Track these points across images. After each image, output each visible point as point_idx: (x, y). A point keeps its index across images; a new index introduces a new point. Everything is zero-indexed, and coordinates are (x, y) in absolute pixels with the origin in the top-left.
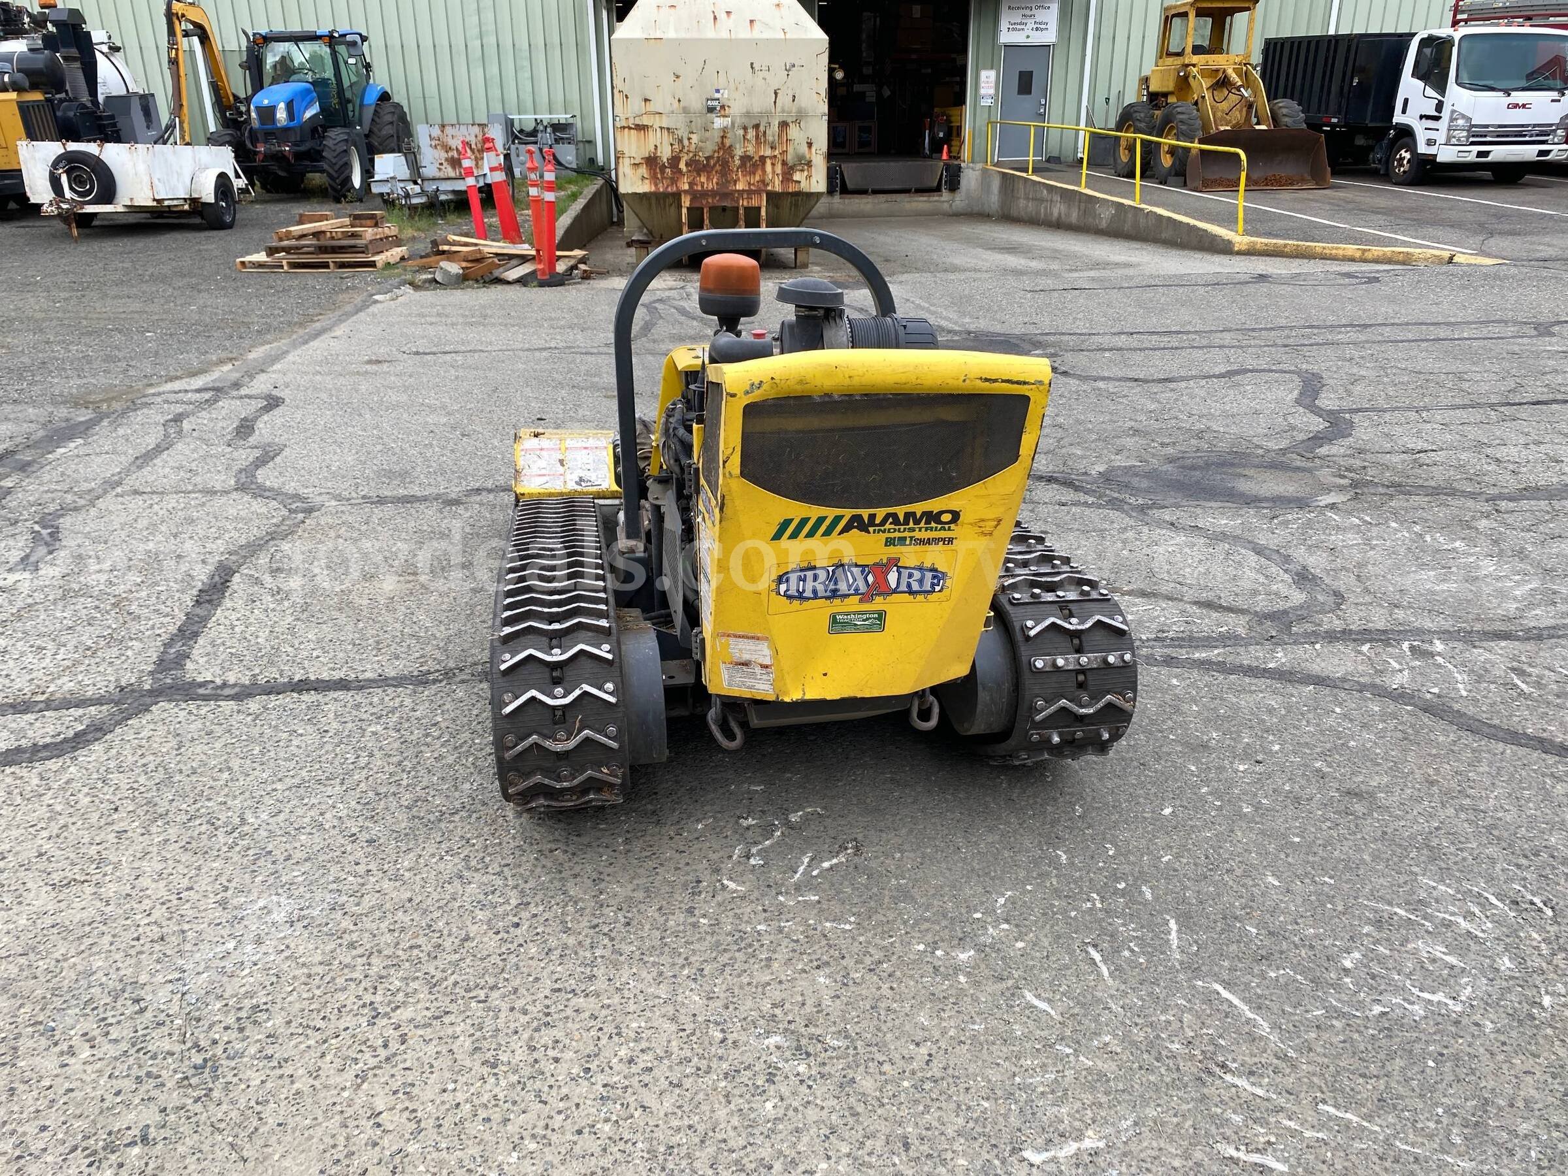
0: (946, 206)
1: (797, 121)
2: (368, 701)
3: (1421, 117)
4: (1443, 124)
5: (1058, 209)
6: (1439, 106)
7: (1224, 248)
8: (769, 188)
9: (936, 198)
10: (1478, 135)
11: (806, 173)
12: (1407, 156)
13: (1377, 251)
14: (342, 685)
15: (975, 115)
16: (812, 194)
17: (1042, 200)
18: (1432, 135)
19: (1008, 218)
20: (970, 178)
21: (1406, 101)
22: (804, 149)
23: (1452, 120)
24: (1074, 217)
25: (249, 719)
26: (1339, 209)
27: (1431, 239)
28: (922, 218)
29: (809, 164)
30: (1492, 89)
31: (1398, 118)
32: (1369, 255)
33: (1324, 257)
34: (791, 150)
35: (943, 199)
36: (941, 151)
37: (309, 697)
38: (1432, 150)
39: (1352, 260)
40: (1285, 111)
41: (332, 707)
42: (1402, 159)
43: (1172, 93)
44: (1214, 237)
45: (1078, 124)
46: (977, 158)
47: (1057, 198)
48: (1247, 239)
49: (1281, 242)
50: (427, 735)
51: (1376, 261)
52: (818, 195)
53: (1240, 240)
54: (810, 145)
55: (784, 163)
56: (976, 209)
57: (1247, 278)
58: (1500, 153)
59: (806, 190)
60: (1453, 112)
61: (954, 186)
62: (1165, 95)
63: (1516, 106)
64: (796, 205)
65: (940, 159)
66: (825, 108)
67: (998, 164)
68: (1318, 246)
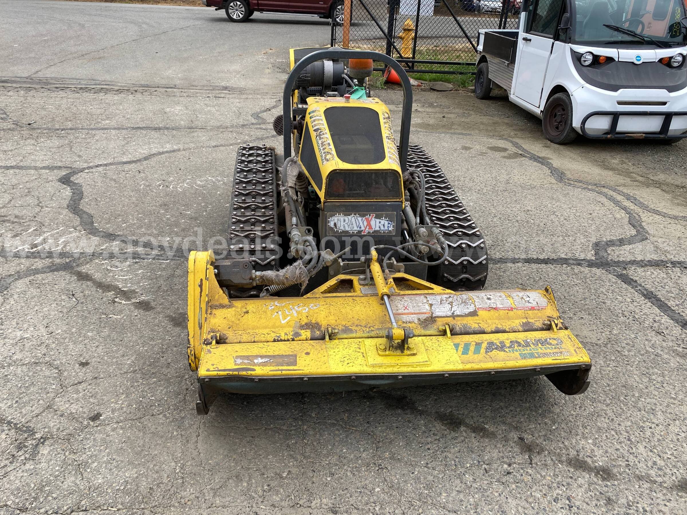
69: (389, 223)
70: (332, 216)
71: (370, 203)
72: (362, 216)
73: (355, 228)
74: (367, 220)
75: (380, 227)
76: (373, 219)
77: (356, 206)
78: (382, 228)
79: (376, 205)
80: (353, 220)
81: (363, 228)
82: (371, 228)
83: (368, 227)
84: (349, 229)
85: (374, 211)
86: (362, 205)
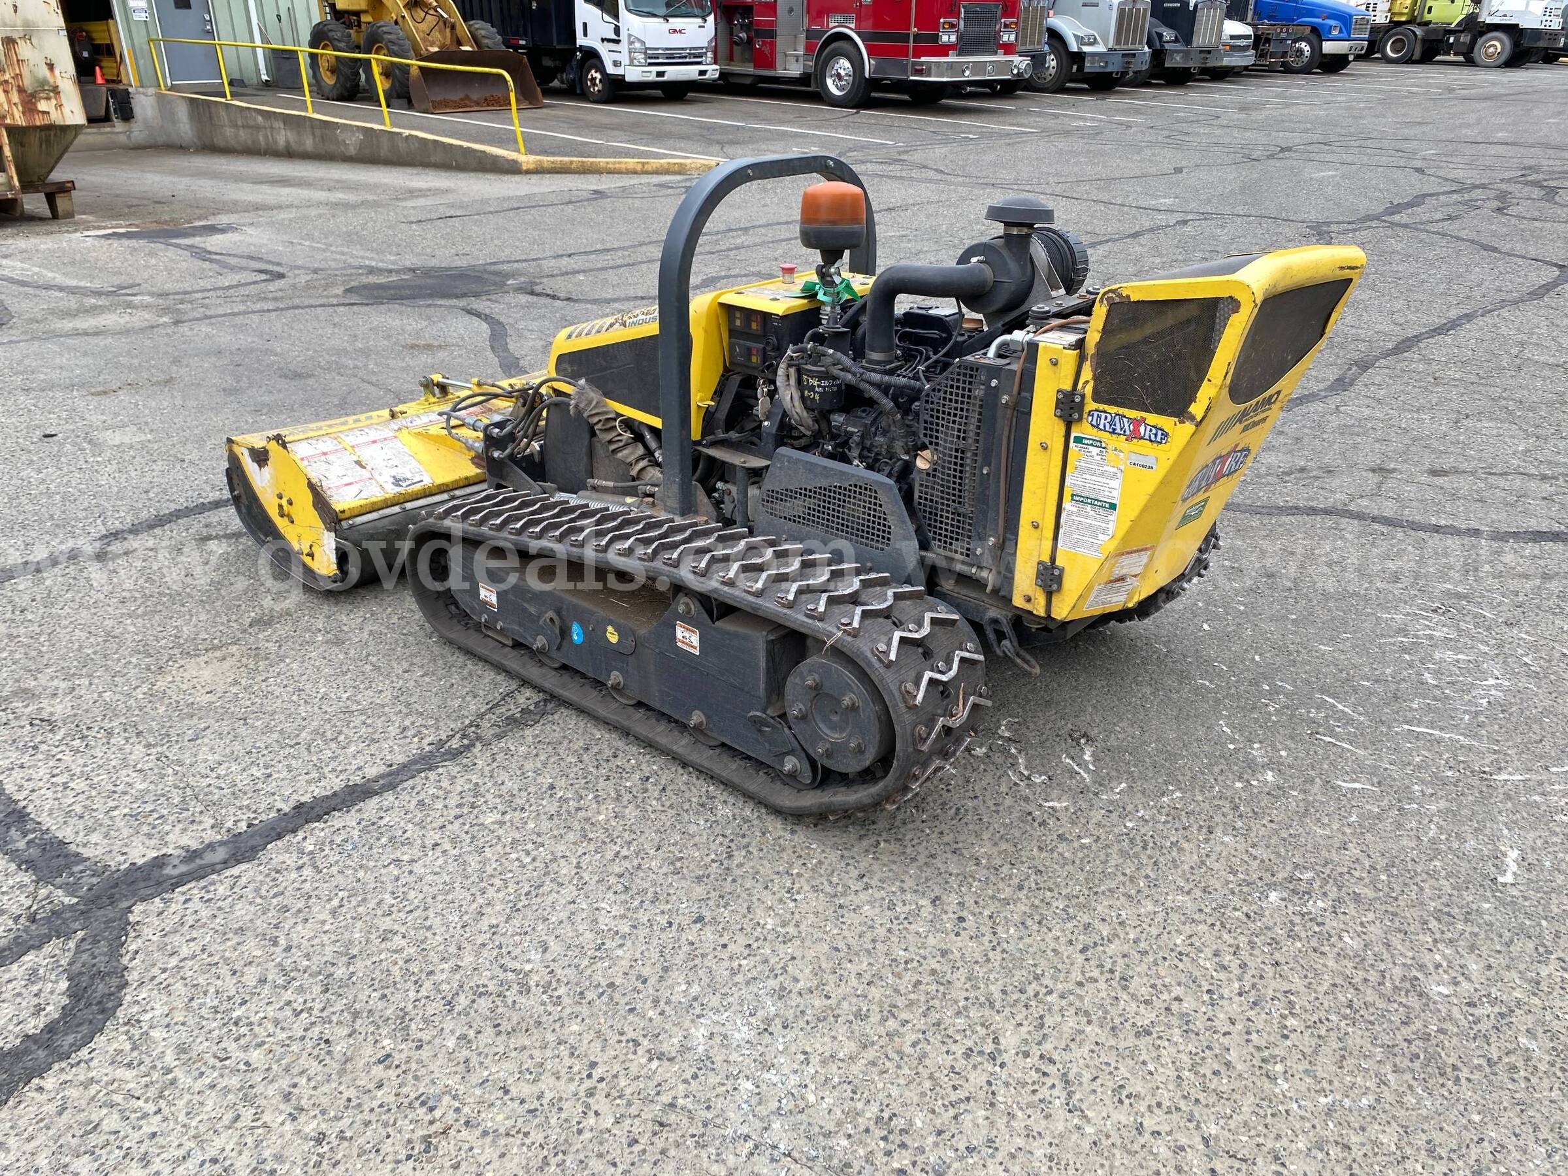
0: (123, 139)
1: (27, 37)
3: (603, 40)
4: (624, 46)
5: (283, 137)
6: (617, 30)
7: (513, 169)
8: (8, 121)
9: (108, 129)
10: (652, 57)
11: (54, 102)
12: (598, 76)
13: (654, 163)
15: (130, 31)
16: (69, 126)
17: (258, 128)
18: (616, 57)
19: (210, 148)
20: (144, 104)
21: (585, 25)
22: (44, 72)
23: (631, 43)
24: (309, 144)
26: (578, 126)
27: (682, 150)
28: (102, 153)
29: (56, 90)
30: (654, 15)
31: (581, 41)
32: (648, 168)
33: (610, 172)
34: (25, 72)
35: (117, 130)
36: (93, 74)
38: (619, 71)
39: (635, 172)
40: (483, 32)
42: (594, 79)
43: (365, 12)
44: (496, 158)
45: (252, 41)
46: (146, 82)
47: (279, 124)
48: (532, 158)
49: (567, 159)
51: (656, 172)
52: (77, 128)
53: (527, 160)
54: (51, 67)
55: (21, 90)
56: (161, 140)
57: (586, 195)
58: (673, 73)
59: (60, 122)
60: (630, 36)
61: (126, 113)
62: (357, 14)
63: (675, 31)
64: (48, 141)
65: (94, 82)
66: (60, 21)
67: (173, 88)
68: (602, 161)
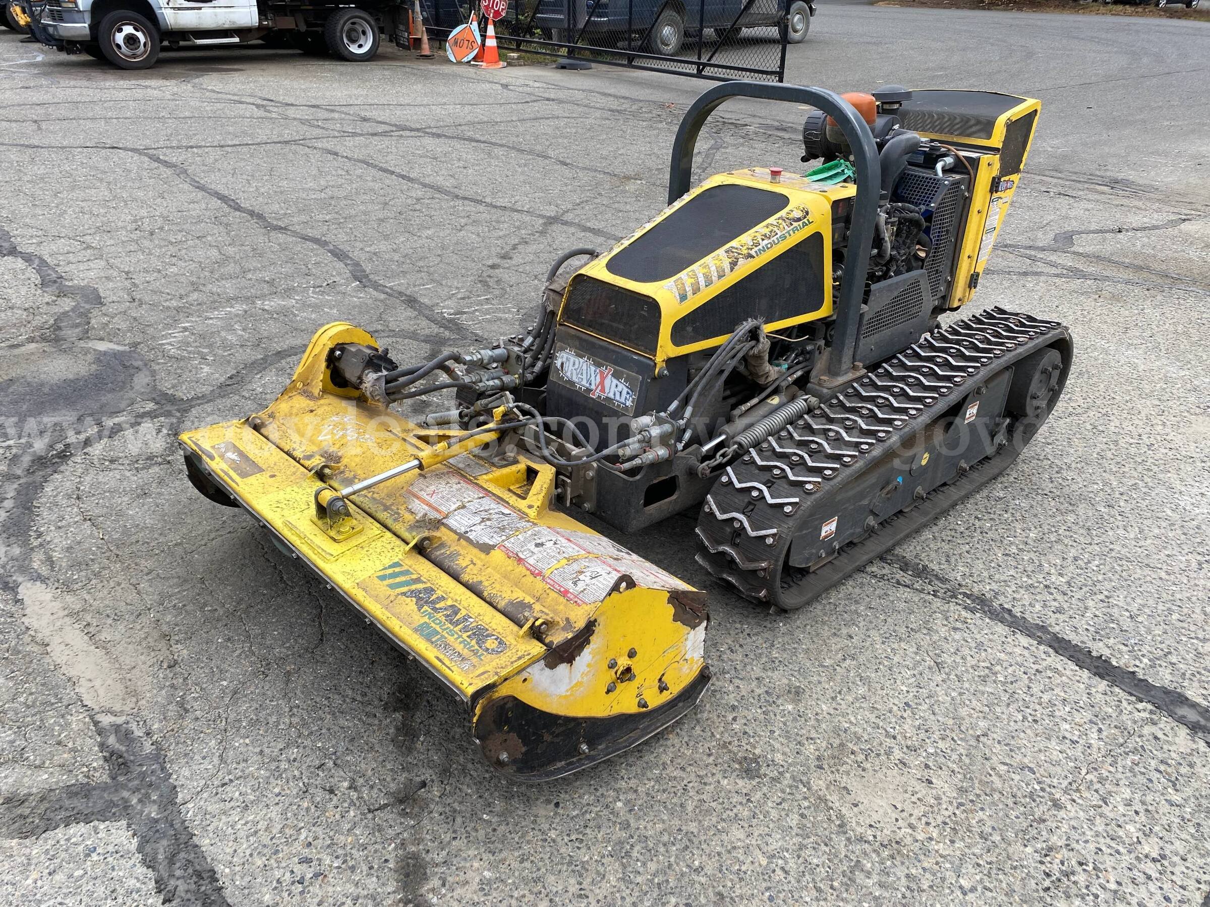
2: (1046, 611)
14: (1060, 645)
25: (1174, 659)
37: (1099, 649)
41: (1081, 624)
50: (1020, 550)
69: (628, 393)
70: (562, 349)
71: (612, 347)
72: (598, 365)
73: (584, 383)
74: (602, 373)
75: (614, 395)
76: (610, 376)
77: (593, 345)
78: (618, 398)
79: (618, 353)
80: (584, 367)
81: (593, 387)
82: (603, 390)
83: (600, 387)
84: (577, 380)
85: (615, 363)
86: (601, 347)
